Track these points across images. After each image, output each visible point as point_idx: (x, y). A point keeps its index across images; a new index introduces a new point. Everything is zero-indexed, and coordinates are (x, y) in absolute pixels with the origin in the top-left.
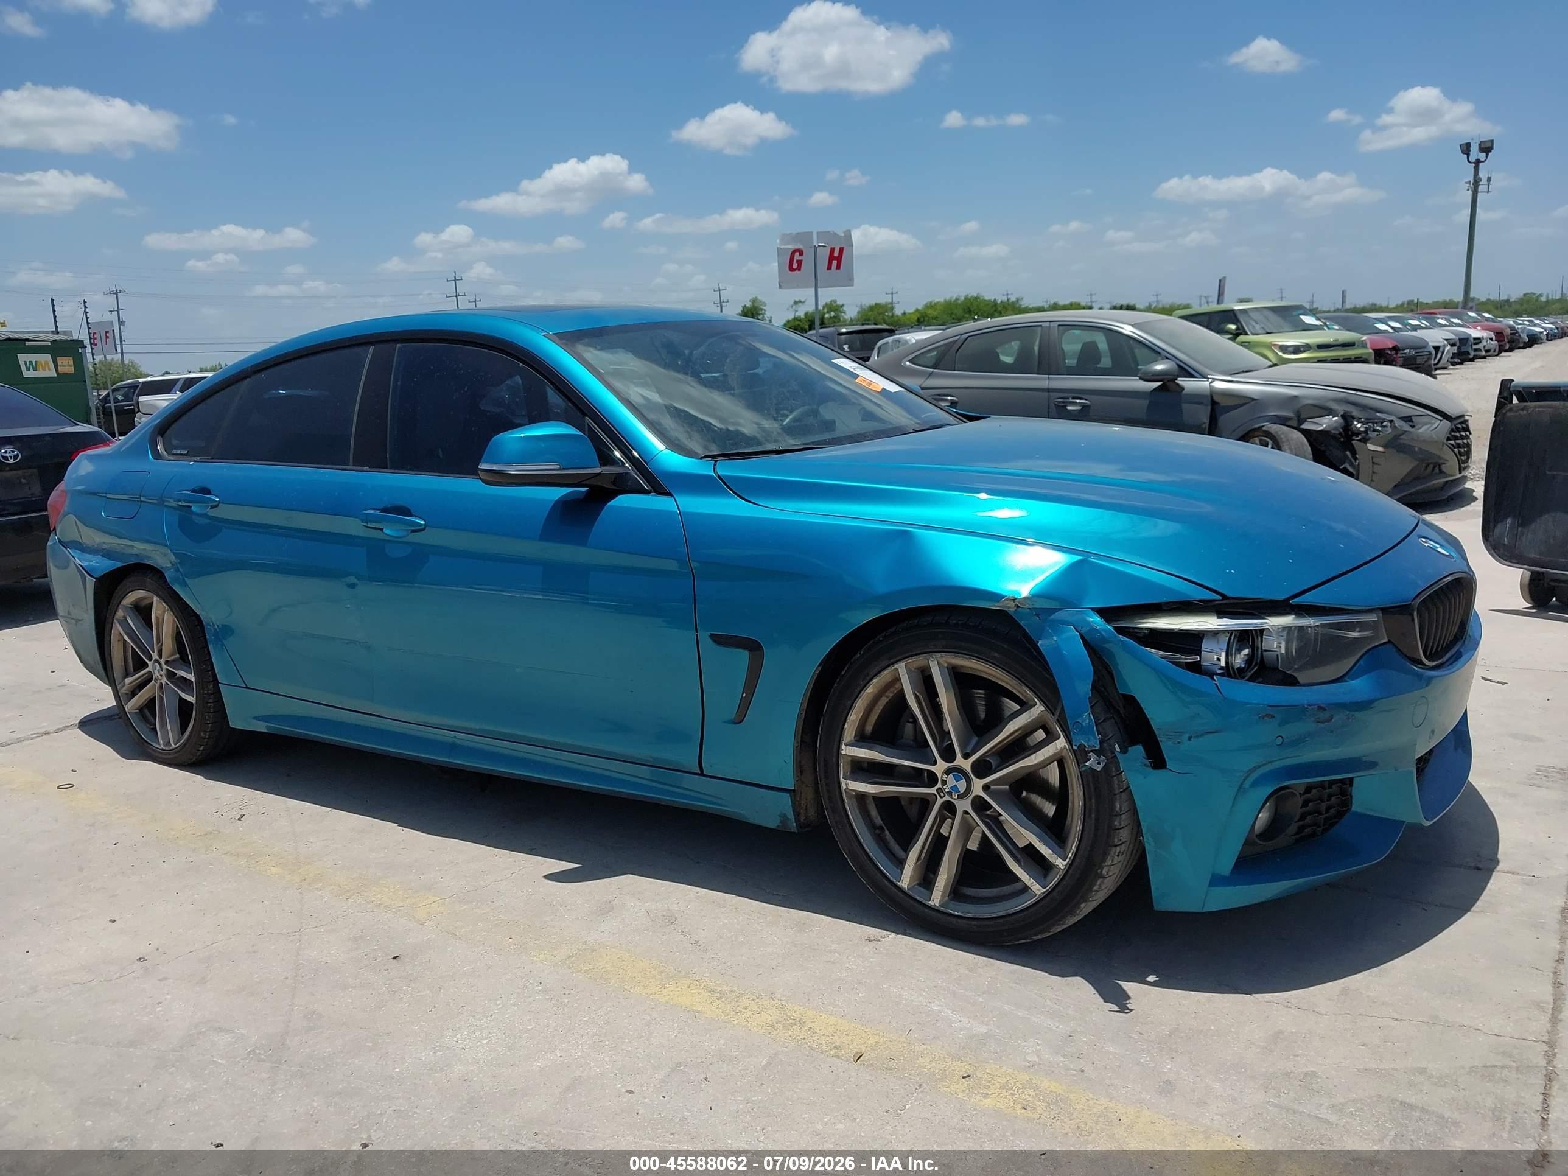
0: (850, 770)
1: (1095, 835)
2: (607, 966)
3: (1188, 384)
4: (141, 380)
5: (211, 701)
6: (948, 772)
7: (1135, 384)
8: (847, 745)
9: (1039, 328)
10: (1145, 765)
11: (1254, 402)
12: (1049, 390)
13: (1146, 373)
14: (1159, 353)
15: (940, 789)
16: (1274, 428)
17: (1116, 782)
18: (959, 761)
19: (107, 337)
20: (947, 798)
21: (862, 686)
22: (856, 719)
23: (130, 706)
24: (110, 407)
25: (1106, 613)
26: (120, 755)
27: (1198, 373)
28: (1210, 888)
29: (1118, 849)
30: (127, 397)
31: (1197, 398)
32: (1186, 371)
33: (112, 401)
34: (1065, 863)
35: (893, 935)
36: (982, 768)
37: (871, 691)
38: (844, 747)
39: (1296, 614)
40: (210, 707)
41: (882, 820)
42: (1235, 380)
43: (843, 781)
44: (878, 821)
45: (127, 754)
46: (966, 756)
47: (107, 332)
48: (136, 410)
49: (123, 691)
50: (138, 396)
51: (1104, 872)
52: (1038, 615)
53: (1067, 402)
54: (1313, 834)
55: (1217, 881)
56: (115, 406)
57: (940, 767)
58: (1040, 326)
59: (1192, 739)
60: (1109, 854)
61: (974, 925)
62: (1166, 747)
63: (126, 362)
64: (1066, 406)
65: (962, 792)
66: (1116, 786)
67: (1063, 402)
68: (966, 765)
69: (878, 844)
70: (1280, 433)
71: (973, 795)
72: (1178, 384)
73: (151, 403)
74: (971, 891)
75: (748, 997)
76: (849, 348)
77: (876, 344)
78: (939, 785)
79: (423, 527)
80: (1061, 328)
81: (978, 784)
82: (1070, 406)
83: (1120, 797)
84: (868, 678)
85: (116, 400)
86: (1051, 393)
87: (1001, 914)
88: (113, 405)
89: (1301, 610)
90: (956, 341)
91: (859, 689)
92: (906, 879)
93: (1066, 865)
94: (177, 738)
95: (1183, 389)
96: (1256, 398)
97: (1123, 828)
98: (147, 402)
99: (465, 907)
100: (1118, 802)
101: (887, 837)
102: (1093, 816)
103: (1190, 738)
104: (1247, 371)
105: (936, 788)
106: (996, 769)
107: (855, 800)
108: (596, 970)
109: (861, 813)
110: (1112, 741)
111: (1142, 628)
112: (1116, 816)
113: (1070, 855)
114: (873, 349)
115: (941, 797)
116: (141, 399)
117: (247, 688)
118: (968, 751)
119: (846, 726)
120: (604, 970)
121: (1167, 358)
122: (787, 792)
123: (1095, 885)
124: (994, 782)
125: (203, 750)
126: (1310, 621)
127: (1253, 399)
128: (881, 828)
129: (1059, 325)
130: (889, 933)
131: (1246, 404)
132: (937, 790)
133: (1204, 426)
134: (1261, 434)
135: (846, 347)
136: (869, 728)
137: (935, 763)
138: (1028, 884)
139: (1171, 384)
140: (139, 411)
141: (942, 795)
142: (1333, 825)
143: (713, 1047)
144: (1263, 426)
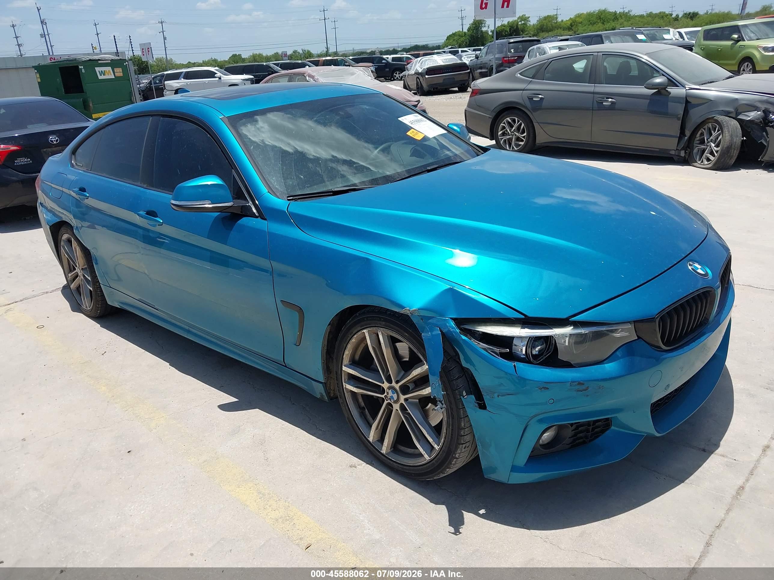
0: (347, 378)
1: (452, 437)
2: (219, 469)
3: (673, 91)
4: (166, 73)
5: (98, 291)
6: (389, 388)
7: (641, 90)
8: (345, 366)
9: (592, 56)
10: (476, 406)
11: (711, 102)
12: (594, 93)
13: (649, 84)
14: (659, 72)
15: (386, 396)
16: (720, 118)
17: (462, 412)
18: (394, 384)
19: (149, 51)
20: (389, 401)
21: (350, 337)
22: (349, 353)
23: (72, 286)
24: (152, 86)
25: (459, 322)
26: (71, 309)
27: (680, 84)
28: (511, 473)
29: (464, 446)
30: (160, 81)
31: (677, 99)
32: (672, 83)
33: (153, 84)
34: (439, 447)
35: (365, 464)
36: (405, 390)
37: (354, 341)
38: (343, 367)
39: (574, 326)
40: (99, 294)
41: (365, 404)
42: (701, 88)
43: (344, 383)
44: (363, 404)
45: (74, 310)
46: (397, 382)
47: (148, 48)
48: (164, 88)
49: (69, 279)
50: (164, 81)
51: (457, 456)
52: (422, 319)
53: (603, 100)
54: (584, 443)
55: (514, 469)
56: (154, 86)
57: (386, 385)
58: (593, 55)
59: (500, 397)
60: (459, 447)
61: (400, 467)
62: (486, 398)
63: (168, 58)
64: (603, 103)
65: (395, 400)
66: (462, 414)
67: (601, 100)
68: (397, 386)
69: (361, 416)
70: (723, 121)
71: (400, 402)
72: (667, 90)
73: (170, 84)
74: (402, 448)
75: (274, 499)
76: (514, 51)
77: (528, 49)
78: (386, 394)
79: (162, 224)
80: (603, 56)
81: (402, 397)
82: (605, 103)
83: (464, 420)
84: (352, 334)
85: (155, 83)
86: (595, 95)
87: (411, 465)
88: (153, 85)
89: (576, 324)
90: (546, 63)
91: (349, 339)
92: (372, 436)
93: (439, 449)
94: (90, 305)
95: (670, 93)
96: (712, 99)
97: (466, 435)
98: (168, 84)
99: (174, 422)
100: (463, 422)
101: (366, 413)
102: (450, 427)
103: (498, 396)
104: (711, 82)
105: (384, 395)
106: (411, 391)
107: (350, 393)
108: (213, 472)
109: (353, 400)
110: (461, 390)
111: (478, 331)
112: (462, 429)
113: (441, 444)
114: (526, 52)
115: (387, 400)
116: (166, 82)
117: (110, 287)
118: (399, 379)
119: (344, 356)
120: (216, 472)
121: (663, 75)
122: (321, 384)
123: (453, 461)
124: (411, 398)
125: (100, 312)
126: (582, 331)
127: (711, 100)
128: (364, 408)
129: (603, 54)
130: (363, 462)
131: (705, 103)
132: (385, 396)
133: (679, 116)
134: (713, 121)
135: (512, 50)
136: (357, 357)
137: (384, 383)
138: (423, 454)
139: (663, 91)
140: (165, 89)
141: (387, 399)
142: (597, 437)
143: (243, 530)
144: (714, 117)
